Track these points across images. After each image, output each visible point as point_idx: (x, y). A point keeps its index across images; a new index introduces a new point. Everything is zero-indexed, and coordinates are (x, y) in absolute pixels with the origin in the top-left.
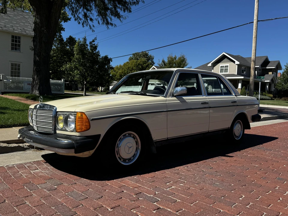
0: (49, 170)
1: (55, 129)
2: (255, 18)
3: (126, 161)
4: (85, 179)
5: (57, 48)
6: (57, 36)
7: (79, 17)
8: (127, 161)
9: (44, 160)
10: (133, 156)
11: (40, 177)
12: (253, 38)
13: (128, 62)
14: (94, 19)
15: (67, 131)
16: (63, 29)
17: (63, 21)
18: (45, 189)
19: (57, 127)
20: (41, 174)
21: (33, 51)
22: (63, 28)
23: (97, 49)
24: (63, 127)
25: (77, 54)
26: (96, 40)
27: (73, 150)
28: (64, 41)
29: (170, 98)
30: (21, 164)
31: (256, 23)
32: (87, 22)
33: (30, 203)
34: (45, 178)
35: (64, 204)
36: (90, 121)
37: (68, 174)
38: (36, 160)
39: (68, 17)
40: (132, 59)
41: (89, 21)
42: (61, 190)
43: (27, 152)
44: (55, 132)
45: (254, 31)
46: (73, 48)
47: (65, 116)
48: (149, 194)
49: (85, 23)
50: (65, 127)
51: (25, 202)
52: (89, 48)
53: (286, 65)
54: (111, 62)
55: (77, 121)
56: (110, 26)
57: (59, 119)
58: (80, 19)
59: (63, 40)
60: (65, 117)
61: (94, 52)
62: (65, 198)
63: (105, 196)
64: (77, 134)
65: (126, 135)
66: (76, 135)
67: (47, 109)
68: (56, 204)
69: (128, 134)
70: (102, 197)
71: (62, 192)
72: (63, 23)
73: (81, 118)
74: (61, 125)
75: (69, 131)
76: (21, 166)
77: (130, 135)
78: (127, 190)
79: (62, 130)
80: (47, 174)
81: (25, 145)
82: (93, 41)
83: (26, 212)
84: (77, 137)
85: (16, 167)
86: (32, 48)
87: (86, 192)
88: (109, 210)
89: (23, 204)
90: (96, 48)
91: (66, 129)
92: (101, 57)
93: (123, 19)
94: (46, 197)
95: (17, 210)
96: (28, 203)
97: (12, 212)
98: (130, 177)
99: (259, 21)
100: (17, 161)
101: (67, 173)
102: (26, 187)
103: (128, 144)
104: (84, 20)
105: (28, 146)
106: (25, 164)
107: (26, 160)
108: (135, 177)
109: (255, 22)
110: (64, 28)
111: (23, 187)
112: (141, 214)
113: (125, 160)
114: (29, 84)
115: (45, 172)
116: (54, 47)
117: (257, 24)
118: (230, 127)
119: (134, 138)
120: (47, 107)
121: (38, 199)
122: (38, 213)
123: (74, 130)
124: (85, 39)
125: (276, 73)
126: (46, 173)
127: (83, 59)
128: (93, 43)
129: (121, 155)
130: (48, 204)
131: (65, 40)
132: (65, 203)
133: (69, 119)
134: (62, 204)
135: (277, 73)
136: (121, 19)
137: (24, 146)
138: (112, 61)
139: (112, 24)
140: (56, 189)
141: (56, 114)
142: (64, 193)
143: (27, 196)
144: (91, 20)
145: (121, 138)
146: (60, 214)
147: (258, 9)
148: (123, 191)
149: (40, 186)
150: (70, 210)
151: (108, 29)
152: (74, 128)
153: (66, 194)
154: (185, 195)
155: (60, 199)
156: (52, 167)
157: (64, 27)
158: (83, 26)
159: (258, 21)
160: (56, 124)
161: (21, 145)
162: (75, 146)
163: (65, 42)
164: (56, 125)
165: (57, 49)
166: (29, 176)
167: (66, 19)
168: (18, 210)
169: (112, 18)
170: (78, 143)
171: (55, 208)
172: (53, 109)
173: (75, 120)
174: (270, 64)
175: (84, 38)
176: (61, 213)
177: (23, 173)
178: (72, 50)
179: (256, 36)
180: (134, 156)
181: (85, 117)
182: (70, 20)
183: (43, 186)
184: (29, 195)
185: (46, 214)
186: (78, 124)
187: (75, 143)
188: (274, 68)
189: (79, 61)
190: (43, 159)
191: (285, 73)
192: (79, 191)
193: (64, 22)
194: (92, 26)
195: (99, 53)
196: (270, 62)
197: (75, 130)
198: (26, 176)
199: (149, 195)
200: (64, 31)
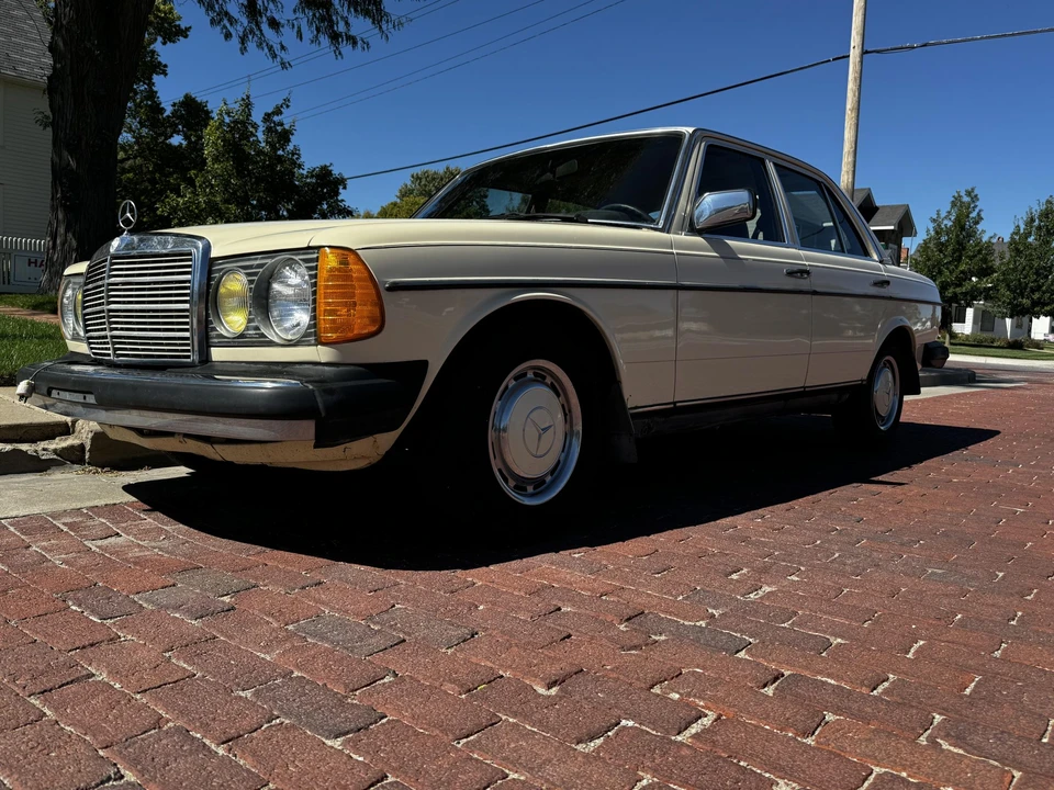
0: (169, 537)
1: (206, 340)
2: (855, 40)
3: (526, 490)
4: (357, 567)
5: (138, 138)
6: (136, 93)
7: (227, 14)
8: (530, 489)
9: (140, 503)
10: (552, 472)
11: (135, 563)
12: (848, 112)
13: (395, 204)
14: (282, 21)
15: (271, 344)
16: (161, 69)
17: (160, 39)
18: (177, 608)
19: (214, 329)
20: (136, 552)
21: (50, 129)
22: (160, 63)
23: (289, 140)
24: (247, 328)
25: (216, 159)
26: (288, 106)
27: (308, 428)
28: (165, 115)
29: (683, 237)
30: (37, 517)
31: (858, 59)
32: (258, 33)
33: (114, 673)
34: (162, 568)
35: (296, 674)
36: (384, 294)
37: (268, 550)
38: (103, 503)
39: (177, 23)
40: (411, 192)
41: (265, 27)
42: (256, 612)
43: (53, 477)
44: (205, 358)
45: (851, 86)
46: (201, 138)
47: (255, 274)
48: (685, 619)
49: (250, 37)
50: (257, 328)
51: (85, 672)
52: (261, 136)
53: (935, 217)
54: (341, 191)
55: (321, 292)
56: (346, 48)
57: (222, 290)
58: (232, 21)
59: (162, 110)
60: (256, 278)
61: (280, 152)
62: (288, 645)
63: (486, 629)
64: (321, 354)
65: (525, 374)
66: (317, 359)
67: (164, 251)
68: (256, 675)
69: (535, 374)
70: (473, 636)
71: (268, 622)
72: (158, 46)
73: (342, 273)
74: (235, 321)
75: (276, 340)
76: (36, 526)
77: (540, 377)
78: (571, 601)
79: (240, 340)
80: (167, 552)
81: (44, 449)
82: (278, 111)
83: (106, 720)
84: (320, 367)
85: (12, 529)
86: (47, 117)
87: (386, 616)
88: (541, 691)
89: (77, 680)
90: (285, 136)
91: (263, 336)
92: (305, 172)
93: (391, 26)
94: (192, 647)
95: (48, 713)
96: (102, 676)
97: (22, 720)
98: (553, 556)
99: (867, 52)
100: (12, 505)
101: (259, 548)
102: (79, 606)
103: (535, 413)
104: (246, 24)
105: (55, 451)
106: (55, 516)
107: (53, 502)
108: (576, 556)
109: (854, 54)
110: (166, 66)
111: (61, 605)
112: (710, 705)
113: (521, 484)
114: (33, 260)
115: (153, 544)
116: (125, 134)
117: (861, 62)
118: (865, 378)
119: (557, 389)
120: (159, 243)
121: (153, 654)
122: (171, 724)
123: (306, 335)
124: (247, 104)
125: (896, 247)
126: (160, 549)
127: (240, 175)
128: (276, 118)
129: (509, 459)
130: (214, 677)
131: (169, 111)
132: (298, 667)
133: (276, 286)
134: (287, 675)
135: (900, 247)
136: (384, 27)
137: (41, 453)
138: (345, 188)
139: (353, 40)
140: (233, 608)
141: (210, 272)
142: (275, 625)
143: (92, 645)
144: (274, 24)
145: (507, 387)
146: (293, 726)
147: (865, 9)
148: (559, 609)
149: (146, 600)
150: (341, 702)
151: (339, 57)
152: (309, 327)
153: (290, 627)
154: (847, 618)
155: (268, 653)
156: (181, 525)
157: (162, 59)
158: (243, 50)
159: (864, 52)
160: (207, 315)
161: (24, 447)
162: (321, 406)
163: (168, 116)
164: (207, 322)
165: (137, 142)
166: (82, 562)
167: (173, 32)
168: (56, 710)
169: (350, 21)
170: (329, 392)
171: (257, 694)
172: (194, 250)
173: (315, 284)
174: (877, 217)
175: (243, 99)
176: (298, 716)
177: (51, 551)
178: (196, 147)
179: (856, 106)
180: (556, 470)
181: (358, 271)
182: (186, 37)
183: (163, 597)
184: (99, 637)
185: (215, 725)
186: (329, 304)
187: (317, 394)
188: (892, 228)
189: (227, 184)
190: (134, 499)
191: (931, 245)
192: (346, 611)
193: (164, 43)
194: (277, 48)
195: (298, 155)
196: (877, 209)
197: (313, 335)
198: (65, 562)
199: (686, 623)
200: (166, 75)
